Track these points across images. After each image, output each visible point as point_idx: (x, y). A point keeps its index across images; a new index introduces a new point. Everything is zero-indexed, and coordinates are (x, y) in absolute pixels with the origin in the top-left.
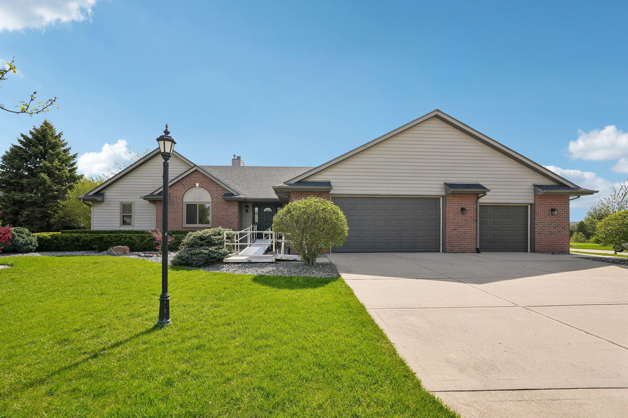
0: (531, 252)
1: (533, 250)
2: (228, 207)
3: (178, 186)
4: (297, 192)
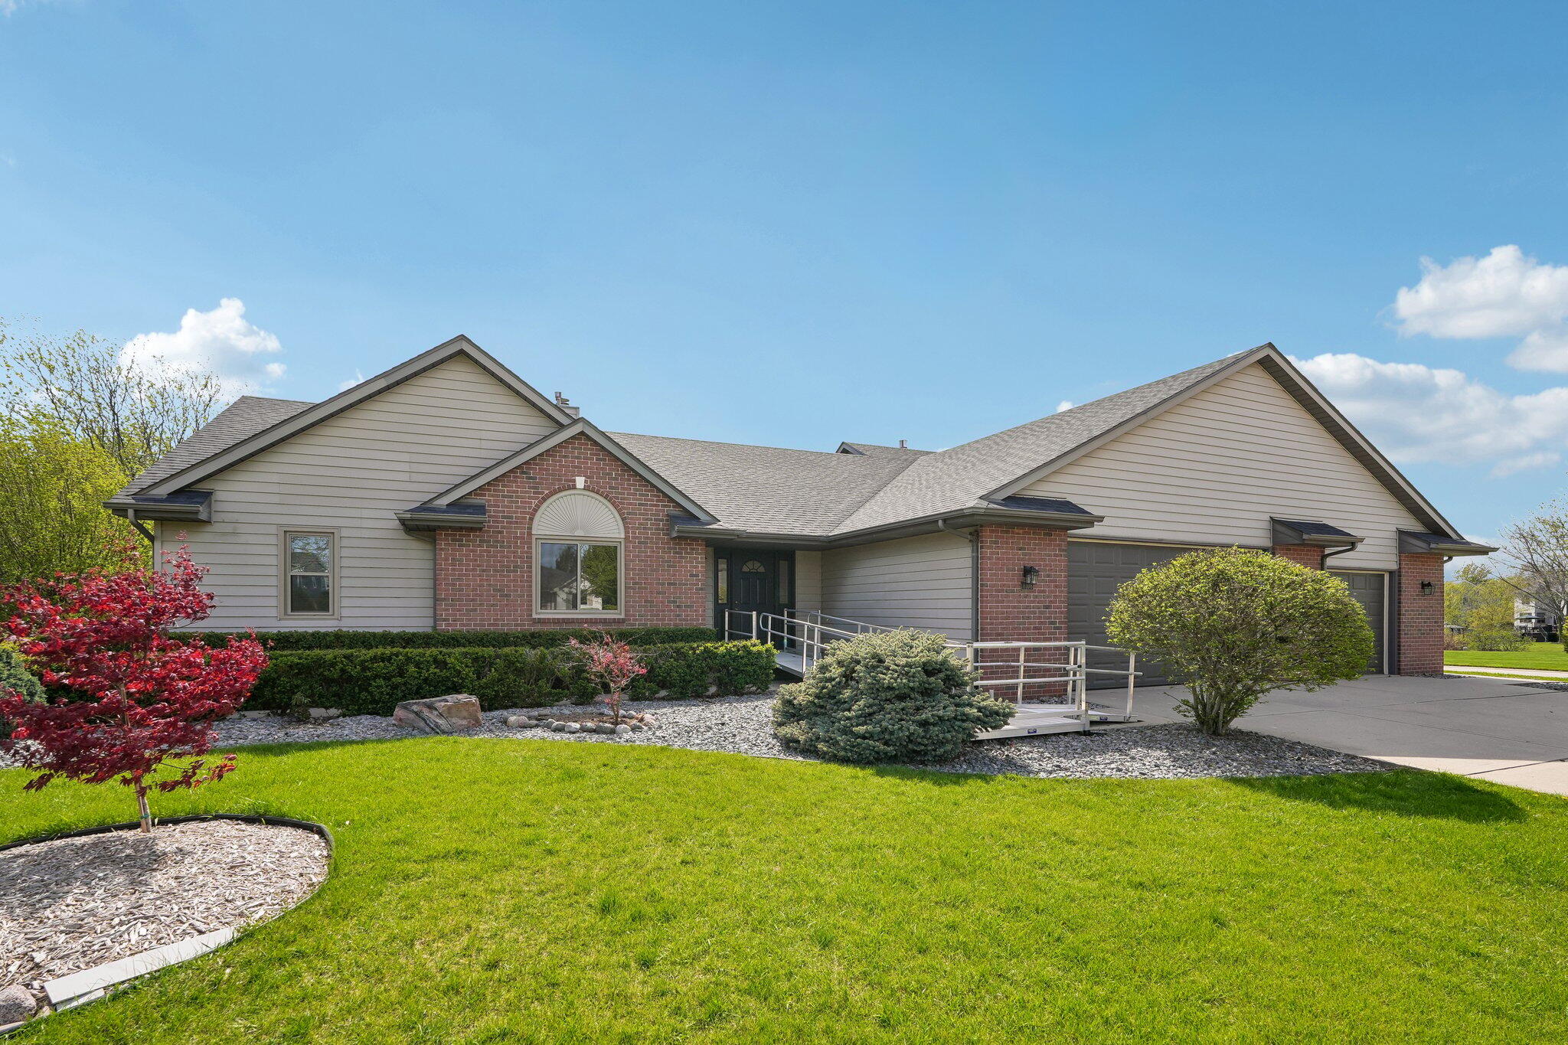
0: (1391, 672)
1: (1396, 669)
2: (675, 557)
3: (516, 482)
4: (1000, 525)
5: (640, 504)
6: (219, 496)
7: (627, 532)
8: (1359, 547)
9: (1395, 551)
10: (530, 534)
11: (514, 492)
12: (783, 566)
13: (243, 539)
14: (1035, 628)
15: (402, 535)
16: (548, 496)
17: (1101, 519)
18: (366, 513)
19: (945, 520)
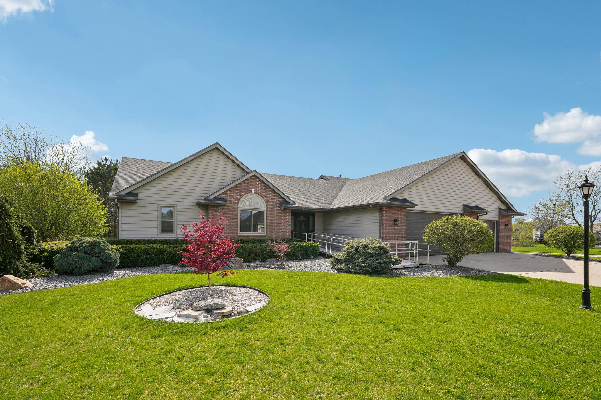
0: (496, 252)
1: (498, 251)
2: (282, 215)
3: (233, 190)
4: (388, 207)
5: (271, 198)
6: (139, 194)
7: (267, 206)
8: (488, 213)
9: (498, 215)
10: (237, 207)
11: (232, 194)
12: (311, 218)
13: (147, 209)
14: (397, 238)
15: (197, 207)
16: (243, 195)
17: (417, 205)
18: (185, 200)
19: (372, 205)
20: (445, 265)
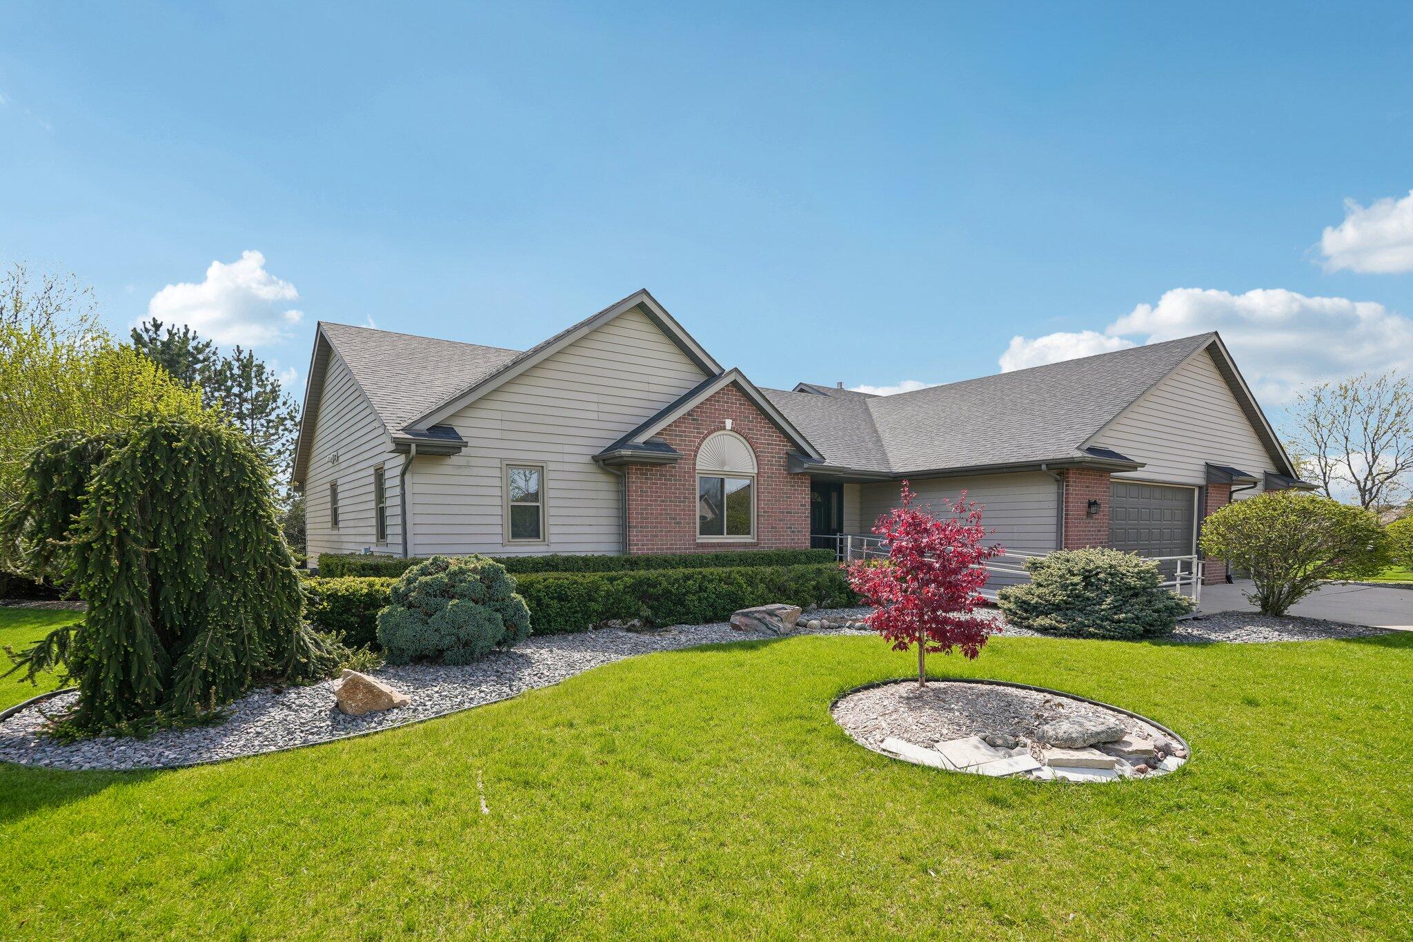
2: (790, 490)
3: (685, 423)
4: (1078, 469)
5: (768, 444)
7: (759, 466)
10: (694, 469)
11: (682, 432)
12: (834, 496)
13: (475, 471)
16: (707, 436)
17: (1143, 465)
18: (567, 449)
19: (1047, 465)
20: (1255, 614)
